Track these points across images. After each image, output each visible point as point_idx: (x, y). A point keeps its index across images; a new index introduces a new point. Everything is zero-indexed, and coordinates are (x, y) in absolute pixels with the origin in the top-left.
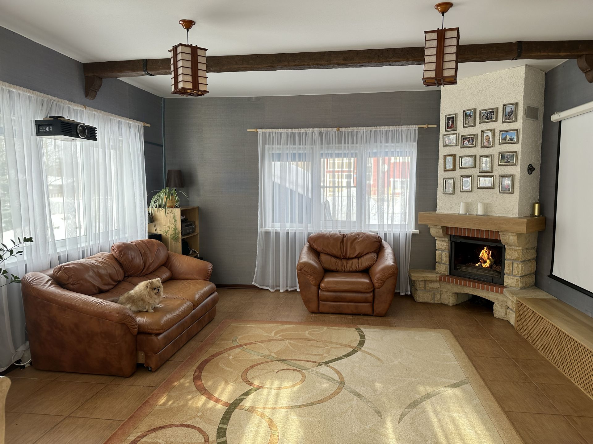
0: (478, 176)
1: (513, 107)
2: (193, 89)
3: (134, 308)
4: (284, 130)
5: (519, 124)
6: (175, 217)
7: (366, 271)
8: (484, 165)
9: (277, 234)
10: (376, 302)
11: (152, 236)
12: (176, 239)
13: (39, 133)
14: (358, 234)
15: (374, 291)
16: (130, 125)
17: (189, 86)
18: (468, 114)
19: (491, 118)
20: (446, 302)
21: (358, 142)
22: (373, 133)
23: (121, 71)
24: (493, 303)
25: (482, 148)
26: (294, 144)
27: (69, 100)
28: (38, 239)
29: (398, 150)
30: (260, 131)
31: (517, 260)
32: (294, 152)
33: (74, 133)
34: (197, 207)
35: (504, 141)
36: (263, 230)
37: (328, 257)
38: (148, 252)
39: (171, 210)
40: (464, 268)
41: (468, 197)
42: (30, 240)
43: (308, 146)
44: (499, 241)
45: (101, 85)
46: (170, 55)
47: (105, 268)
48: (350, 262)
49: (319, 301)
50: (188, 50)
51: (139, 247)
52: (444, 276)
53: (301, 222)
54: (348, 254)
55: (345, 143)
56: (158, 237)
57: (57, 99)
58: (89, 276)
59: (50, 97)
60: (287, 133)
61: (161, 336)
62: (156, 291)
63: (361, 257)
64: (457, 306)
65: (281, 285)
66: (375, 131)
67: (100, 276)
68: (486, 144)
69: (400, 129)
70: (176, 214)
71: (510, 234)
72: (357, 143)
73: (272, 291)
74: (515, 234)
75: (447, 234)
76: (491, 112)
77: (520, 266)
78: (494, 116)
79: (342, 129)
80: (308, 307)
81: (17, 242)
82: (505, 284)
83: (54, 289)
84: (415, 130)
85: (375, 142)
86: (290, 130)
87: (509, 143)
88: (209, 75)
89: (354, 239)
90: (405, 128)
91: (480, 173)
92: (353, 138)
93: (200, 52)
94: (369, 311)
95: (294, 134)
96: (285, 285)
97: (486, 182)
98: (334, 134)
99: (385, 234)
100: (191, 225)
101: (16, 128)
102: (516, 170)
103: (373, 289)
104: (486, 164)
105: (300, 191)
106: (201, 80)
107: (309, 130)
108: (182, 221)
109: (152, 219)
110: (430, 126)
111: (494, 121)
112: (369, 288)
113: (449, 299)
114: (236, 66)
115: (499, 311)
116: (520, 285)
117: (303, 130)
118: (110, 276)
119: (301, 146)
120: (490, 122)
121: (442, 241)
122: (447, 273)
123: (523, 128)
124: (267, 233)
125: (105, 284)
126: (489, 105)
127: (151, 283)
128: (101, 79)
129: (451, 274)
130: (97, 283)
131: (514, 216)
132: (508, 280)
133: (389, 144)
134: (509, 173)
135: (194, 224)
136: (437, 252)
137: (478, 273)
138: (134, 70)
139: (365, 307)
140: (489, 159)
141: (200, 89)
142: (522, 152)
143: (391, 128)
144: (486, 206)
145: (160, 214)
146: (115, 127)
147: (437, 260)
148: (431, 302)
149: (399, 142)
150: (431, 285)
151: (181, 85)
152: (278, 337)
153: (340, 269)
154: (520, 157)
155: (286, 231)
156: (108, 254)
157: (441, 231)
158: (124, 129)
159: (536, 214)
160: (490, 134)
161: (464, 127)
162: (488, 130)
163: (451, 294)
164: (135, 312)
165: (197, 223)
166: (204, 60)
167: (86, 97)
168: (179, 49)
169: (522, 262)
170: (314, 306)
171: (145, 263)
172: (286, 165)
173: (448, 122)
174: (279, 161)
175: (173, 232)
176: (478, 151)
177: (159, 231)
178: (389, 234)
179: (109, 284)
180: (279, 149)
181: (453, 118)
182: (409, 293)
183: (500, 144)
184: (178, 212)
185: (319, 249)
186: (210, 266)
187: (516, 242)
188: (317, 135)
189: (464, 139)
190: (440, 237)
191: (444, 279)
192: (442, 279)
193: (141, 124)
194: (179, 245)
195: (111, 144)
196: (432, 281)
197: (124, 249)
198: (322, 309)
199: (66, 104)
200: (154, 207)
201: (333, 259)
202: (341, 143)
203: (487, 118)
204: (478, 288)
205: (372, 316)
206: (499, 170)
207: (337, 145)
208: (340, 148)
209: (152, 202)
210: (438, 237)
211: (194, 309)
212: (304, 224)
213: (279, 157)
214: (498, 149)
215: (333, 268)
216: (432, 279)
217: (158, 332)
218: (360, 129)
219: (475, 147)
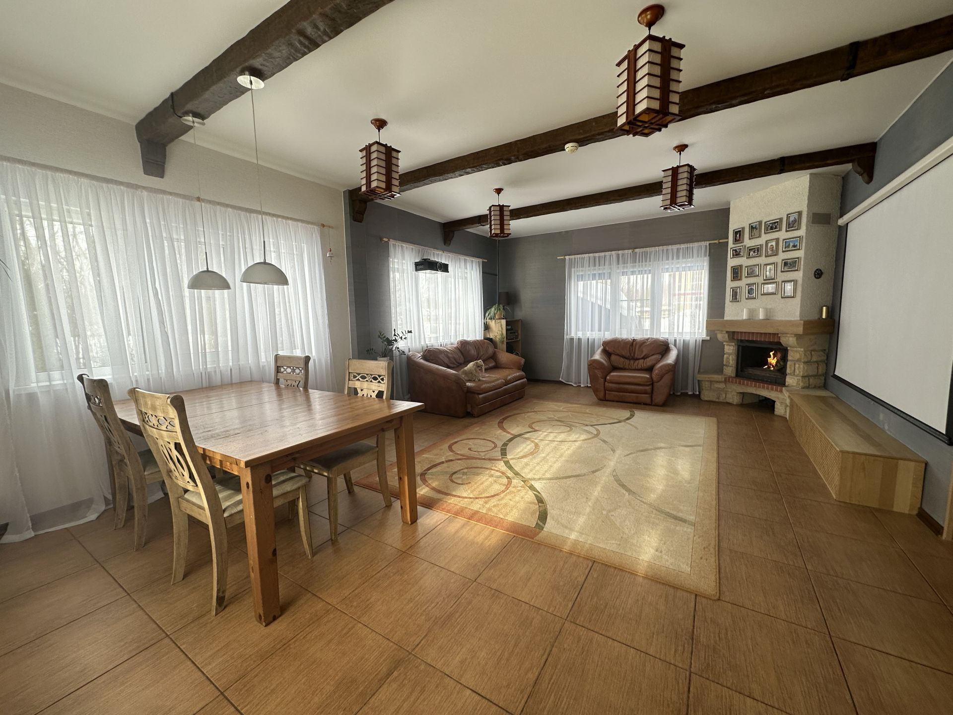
0: (762, 284)
1: (796, 216)
2: (501, 234)
3: (466, 378)
4: (586, 255)
5: (802, 232)
6: (501, 325)
7: (650, 369)
8: (768, 273)
9: (579, 340)
10: (655, 394)
11: (486, 338)
12: (502, 342)
13: (417, 270)
14: (647, 339)
15: (652, 384)
16: (472, 261)
17: (498, 232)
18: (754, 226)
19: (776, 228)
20: (730, 401)
21: (652, 260)
22: (665, 251)
23: (465, 226)
24: (774, 402)
25: (766, 257)
26: (595, 265)
27: (434, 248)
28: (415, 330)
29: (689, 265)
30: (567, 257)
31: (799, 360)
32: (595, 272)
33: (435, 268)
34: (519, 320)
35: (787, 249)
36: (568, 337)
37: (618, 357)
38: (480, 347)
39: (499, 321)
40: (751, 371)
41: (752, 304)
42: (411, 332)
43: (607, 266)
44: (780, 343)
45: (453, 237)
46: (488, 212)
47: (452, 354)
48: (637, 362)
49: (605, 390)
50: (498, 208)
51: (476, 344)
52: (730, 377)
53: (600, 330)
54: (636, 356)
55: (639, 262)
56: (491, 340)
57: (427, 248)
58: (442, 356)
59: (423, 247)
60: (589, 257)
61: (481, 396)
62: (480, 368)
63: (647, 358)
64: (741, 405)
65: (582, 381)
66: (667, 250)
67: (448, 357)
68: (770, 252)
69: (691, 246)
70: (503, 324)
71: (788, 335)
72: (650, 261)
73: (574, 385)
74: (793, 335)
75: (733, 339)
76: (775, 223)
77: (802, 366)
78: (778, 226)
79: (637, 250)
80: (596, 395)
81: (404, 333)
82: (787, 384)
83: (422, 361)
84: (706, 246)
85: (668, 259)
86: (591, 255)
87: (792, 250)
88: (511, 222)
89: (643, 343)
90: (696, 245)
91: (764, 280)
92: (645, 257)
93: (505, 209)
94: (648, 401)
95: (595, 258)
96: (586, 382)
97: (770, 288)
98: (629, 255)
99: (675, 341)
100: (514, 333)
101: (405, 267)
102: (799, 275)
103: (651, 383)
104: (769, 272)
105: (599, 302)
106: (506, 227)
107: (607, 254)
108: (507, 330)
109: (487, 327)
110: (721, 241)
111: (778, 231)
112: (647, 382)
113: (735, 399)
114: (538, 212)
115: (779, 409)
116: (801, 384)
117: (602, 254)
118: (454, 358)
119: (601, 267)
120: (774, 232)
121: (730, 345)
122: (733, 375)
123: (806, 235)
124: (572, 339)
125: (451, 363)
126: (773, 217)
127: (477, 363)
128: (453, 232)
129: (737, 376)
130: (446, 361)
131: (796, 319)
132: (790, 380)
133: (680, 260)
134: (791, 279)
135: (517, 332)
136: (725, 356)
137: (763, 374)
138: (473, 224)
139: (645, 398)
140: (772, 267)
141: (505, 232)
142: (805, 258)
143: (683, 246)
144: (768, 312)
145: (492, 324)
146: (463, 264)
147: (725, 363)
148: (717, 400)
149: (690, 258)
150: (717, 385)
151: (493, 232)
152: (564, 410)
153: (627, 367)
154: (802, 263)
155: (587, 338)
156: (455, 346)
157: (726, 336)
158: (468, 265)
159: (824, 317)
160: (774, 243)
161: (750, 239)
162: (772, 240)
163: (735, 394)
164: (466, 380)
165: (519, 332)
166: (508, 213)
167: (445, 244)
168: (492, 209)
169: (804, 363)
170: (601, 394)
171: (478, 355)
172: (587, 283)
173: (736, 236)
174: (582, 281)
175: (500, 337)
176: (762, 260)
177: (491, 336)
178: (680, 340)
179: (454, 364)
180: (582, 271)
181: (740, 231)
182: (698, 393)
183: (783, 252)
184: (504, 322)
185: (610, 351)
186: (523, 361)
187: (796, 344)
188: (614, 257)
189: (750, 250)
190: (727, 342)
191: (729, 379)
192: (727, 380)
193: (481, 260)
194: (505, 346)
195: (460, 275)
196: (717, 382)
197: (464, 344)
198: (608, 397)
199: (433, 251)
200: (488, 319)
201: (622, 359)
202: (636, 262)
203: (772, 228)
204: (759, 387)
205: (651, 405)
206: (781, 277)
207: (632, 264)
208: (633, 267)
209: (487, 314)
210: (725, 342)
211: (506, 385)
212: (602, 332)
213: (581, 278)
214: (782, 256)
215: (622, 366)
216: (718, 380)
217: (479, 392)
218: (653, 249)
219: (760, 256)
